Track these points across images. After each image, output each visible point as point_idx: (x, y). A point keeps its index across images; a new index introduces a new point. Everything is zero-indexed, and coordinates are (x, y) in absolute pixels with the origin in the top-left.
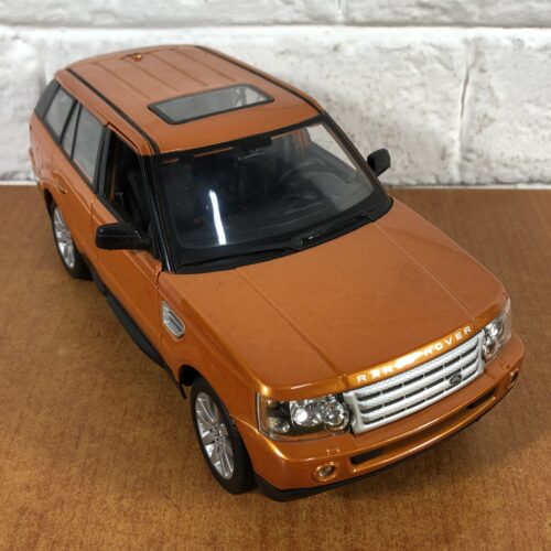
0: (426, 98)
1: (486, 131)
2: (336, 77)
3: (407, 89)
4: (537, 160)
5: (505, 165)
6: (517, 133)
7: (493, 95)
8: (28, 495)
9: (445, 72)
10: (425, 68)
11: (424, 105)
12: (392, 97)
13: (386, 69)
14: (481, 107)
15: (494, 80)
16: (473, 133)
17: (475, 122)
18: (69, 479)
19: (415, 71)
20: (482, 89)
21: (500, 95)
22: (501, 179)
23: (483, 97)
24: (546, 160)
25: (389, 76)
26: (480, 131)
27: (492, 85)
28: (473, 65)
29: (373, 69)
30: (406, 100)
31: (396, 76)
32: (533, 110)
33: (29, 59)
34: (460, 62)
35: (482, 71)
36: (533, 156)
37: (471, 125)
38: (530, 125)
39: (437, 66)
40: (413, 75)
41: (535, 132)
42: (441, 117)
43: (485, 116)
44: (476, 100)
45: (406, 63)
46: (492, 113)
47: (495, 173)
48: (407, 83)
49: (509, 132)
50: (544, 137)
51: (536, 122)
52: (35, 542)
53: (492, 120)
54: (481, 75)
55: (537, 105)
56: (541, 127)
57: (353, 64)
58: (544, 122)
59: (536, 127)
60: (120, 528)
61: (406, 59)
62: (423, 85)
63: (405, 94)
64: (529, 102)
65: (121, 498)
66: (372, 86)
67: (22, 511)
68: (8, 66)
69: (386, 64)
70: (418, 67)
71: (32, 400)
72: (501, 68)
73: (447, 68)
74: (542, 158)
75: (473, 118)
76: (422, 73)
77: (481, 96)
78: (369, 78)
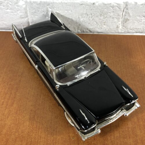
0: (114, 15)
1: (127, 22)
2: (93, 10)
3: (109, 13)
4: (138, 29)
5: (131, 29)
6: (134, 23)
7: (129, 15)
8: (32, 107)
9: (119, 9)
10: (114, 8)
11: (113, 16)
12: (106, 14)
13: (105, 8)
14: (126, 17)
15: (130, 11)
16: (124, 22)
17: (125, 20)
18: (39, 104)
19: (112, 9)
20: (127, 13)
21: (131, 14)
22: (130, 32)
23: (127, 15)
24: (140, 29)
25: (106, 10)
26: (126, 22)
27: (129, 12)
28: (125, 8)
29: (102, 8)
30: (109, 15)
31: (107, 10)
32: (138, 18)
33: (24, 5)
34: (122, 7)
35: (127, 9)
36: (137, 28)
37: (124, 21)
38: (137, 21)
39: (117, 8)
40: (111, 10)
41: (138, 23)
42: (117, 19)
43: (127, 19)
44: (125, 15)
45: (110, 7)
46: (129, 18)
47: (129, 31)
48: (110, 11)
49: (132, 22)
50: (140, 24)
51: (139, 20)
52: (34, 117)
53: (129, 20)
54: (127, 10)
55: (139, 17)
56: (140, 22)
57: (98, 7)
58: (141, 20)
59: (139, 21)
60: (50, 114)
61: (110, 6)
62: (113, 12)
63: (109, 14)
64: (138, 16)
65: (49, 108)
66: (102, 12)
67: (31, 110)
68: (19, 6)
69: (105, 7)
70: (112, 8)
71: (31, 87)
72: (131, 9)
73: (119, 8)
74: (139, 28)
75: (124, 19)
76: (113, 9)
77: (126, 15)
78: (101, 10)
